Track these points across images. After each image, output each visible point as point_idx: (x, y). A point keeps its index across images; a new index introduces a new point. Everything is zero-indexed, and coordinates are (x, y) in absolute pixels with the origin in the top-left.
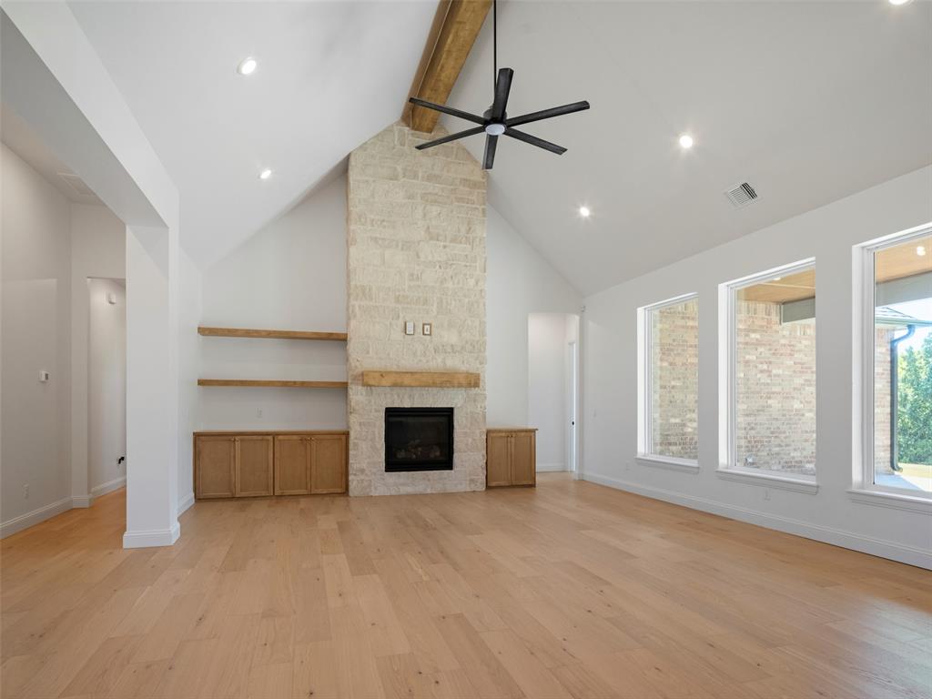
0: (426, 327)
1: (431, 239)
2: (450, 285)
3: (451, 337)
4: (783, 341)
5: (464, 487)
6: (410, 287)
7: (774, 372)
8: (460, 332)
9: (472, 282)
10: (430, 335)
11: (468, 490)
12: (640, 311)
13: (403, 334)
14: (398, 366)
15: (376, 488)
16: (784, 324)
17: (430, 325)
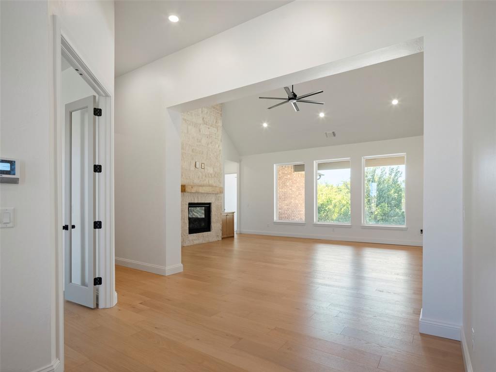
0: (203, 165)
1: (205, 124)
2: (210, 146)
3: (210, 170)
4: (294, 179)
5: (215, 239)
6: (197, 145)
7: (293, 190)
8: (213, 168)
9: (217, 146)
10: (204, 168)
11: (216, 240)
12: (275, 165)
13: (195, 167)
14: (193, 183)
15: (185, 243)
16: (295, 172)
17: (204, 164)
